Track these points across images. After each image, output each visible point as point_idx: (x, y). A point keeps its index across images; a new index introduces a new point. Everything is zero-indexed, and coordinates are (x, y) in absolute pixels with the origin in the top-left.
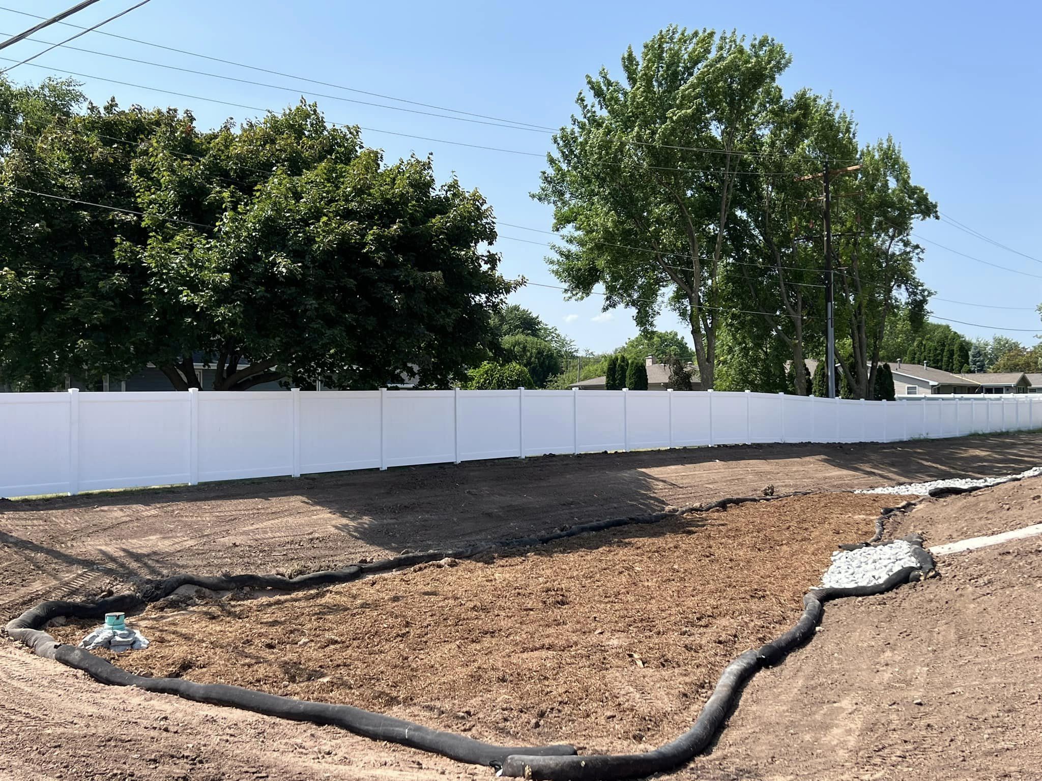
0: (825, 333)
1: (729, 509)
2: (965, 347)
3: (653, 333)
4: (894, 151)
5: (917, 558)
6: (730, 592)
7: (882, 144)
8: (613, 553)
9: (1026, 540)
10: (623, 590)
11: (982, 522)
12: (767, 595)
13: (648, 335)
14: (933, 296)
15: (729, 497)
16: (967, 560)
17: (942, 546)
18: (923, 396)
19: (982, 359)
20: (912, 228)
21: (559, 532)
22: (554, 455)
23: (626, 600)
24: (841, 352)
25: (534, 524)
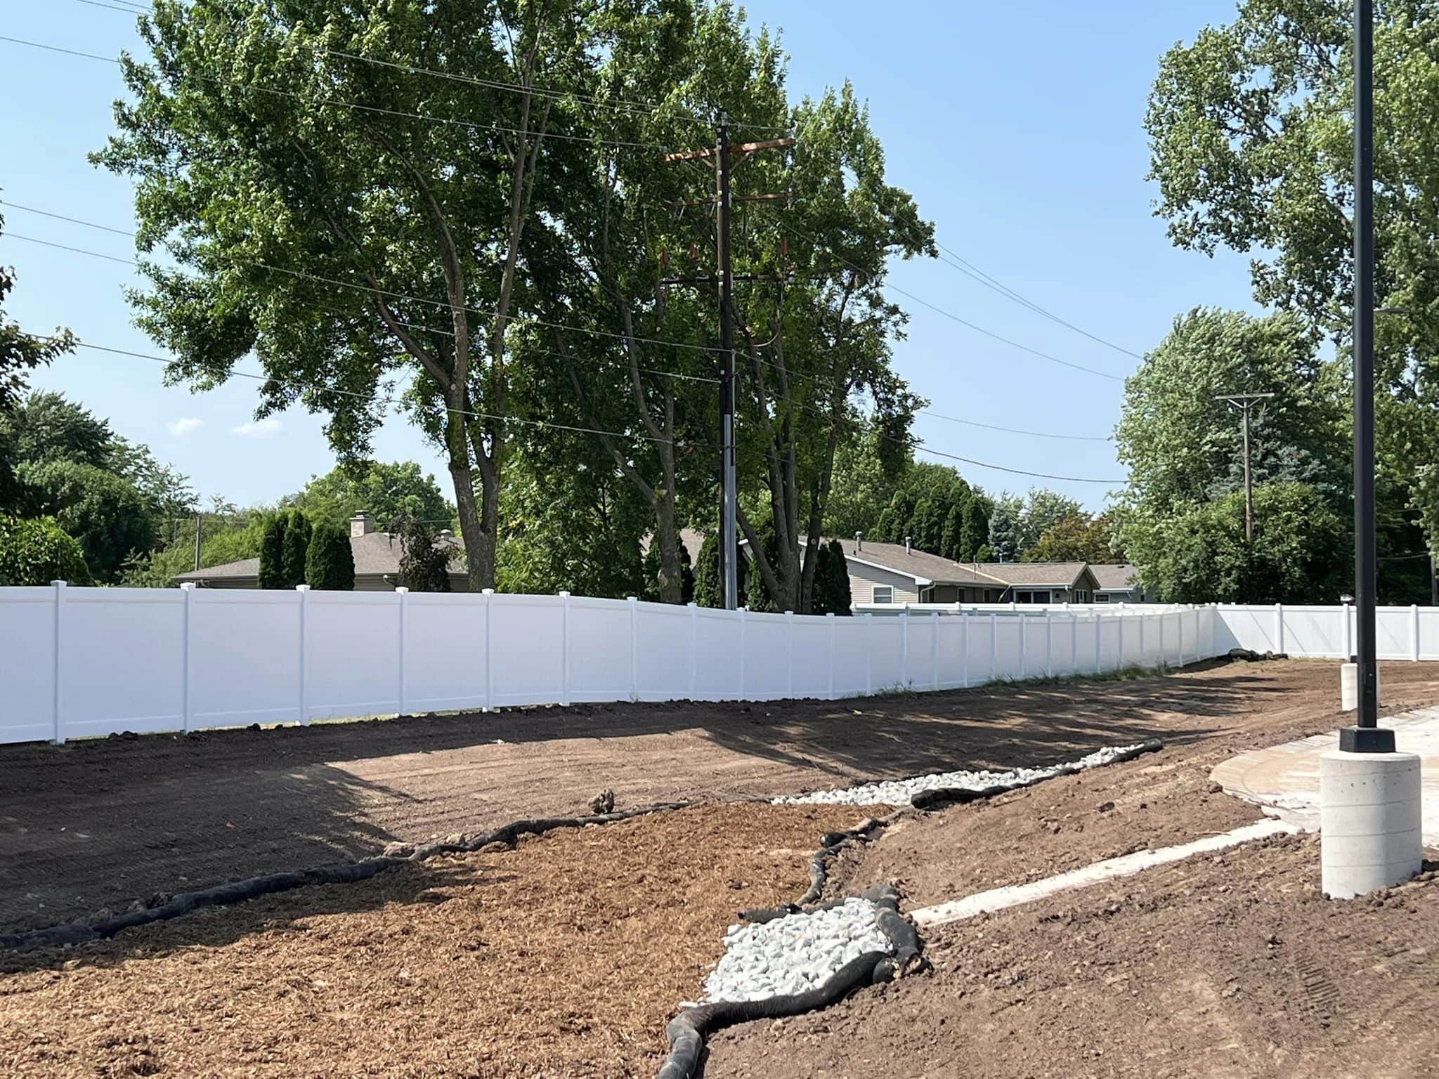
0: (720, 478)
1: (521, 845)
2: (981, 510)
3: (366, 464)
4: (855, 115)
5: (887, 935)
6: (518, 1022)
7: (831, 98)
8: (266, 952)
9: (1087, 890)
10: (288, 1033)
11: (1010, 858)
12: (595, 1025)
13: (356, 468)
14: (922, 409)
15: (522, 818)
16: (980, 935)
17: (934, 908)
18: (902, 606)
19: (1011, 534)
20: (885, 272)
21: (141, 909)
22: (135, 737)
23: (291, 1055)
24: (752, 516)
25: (84, 895)
